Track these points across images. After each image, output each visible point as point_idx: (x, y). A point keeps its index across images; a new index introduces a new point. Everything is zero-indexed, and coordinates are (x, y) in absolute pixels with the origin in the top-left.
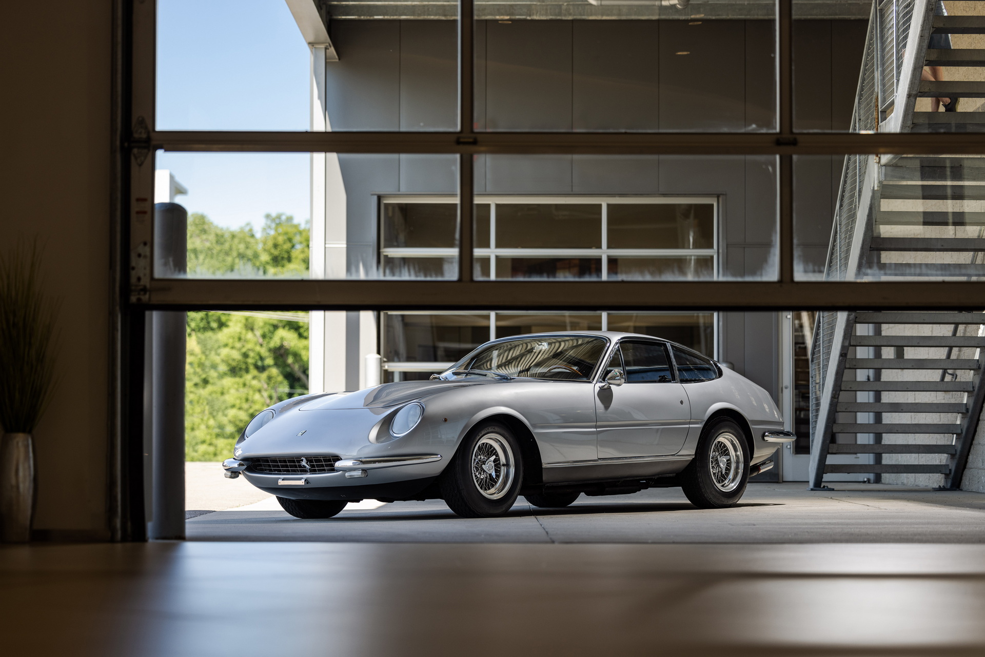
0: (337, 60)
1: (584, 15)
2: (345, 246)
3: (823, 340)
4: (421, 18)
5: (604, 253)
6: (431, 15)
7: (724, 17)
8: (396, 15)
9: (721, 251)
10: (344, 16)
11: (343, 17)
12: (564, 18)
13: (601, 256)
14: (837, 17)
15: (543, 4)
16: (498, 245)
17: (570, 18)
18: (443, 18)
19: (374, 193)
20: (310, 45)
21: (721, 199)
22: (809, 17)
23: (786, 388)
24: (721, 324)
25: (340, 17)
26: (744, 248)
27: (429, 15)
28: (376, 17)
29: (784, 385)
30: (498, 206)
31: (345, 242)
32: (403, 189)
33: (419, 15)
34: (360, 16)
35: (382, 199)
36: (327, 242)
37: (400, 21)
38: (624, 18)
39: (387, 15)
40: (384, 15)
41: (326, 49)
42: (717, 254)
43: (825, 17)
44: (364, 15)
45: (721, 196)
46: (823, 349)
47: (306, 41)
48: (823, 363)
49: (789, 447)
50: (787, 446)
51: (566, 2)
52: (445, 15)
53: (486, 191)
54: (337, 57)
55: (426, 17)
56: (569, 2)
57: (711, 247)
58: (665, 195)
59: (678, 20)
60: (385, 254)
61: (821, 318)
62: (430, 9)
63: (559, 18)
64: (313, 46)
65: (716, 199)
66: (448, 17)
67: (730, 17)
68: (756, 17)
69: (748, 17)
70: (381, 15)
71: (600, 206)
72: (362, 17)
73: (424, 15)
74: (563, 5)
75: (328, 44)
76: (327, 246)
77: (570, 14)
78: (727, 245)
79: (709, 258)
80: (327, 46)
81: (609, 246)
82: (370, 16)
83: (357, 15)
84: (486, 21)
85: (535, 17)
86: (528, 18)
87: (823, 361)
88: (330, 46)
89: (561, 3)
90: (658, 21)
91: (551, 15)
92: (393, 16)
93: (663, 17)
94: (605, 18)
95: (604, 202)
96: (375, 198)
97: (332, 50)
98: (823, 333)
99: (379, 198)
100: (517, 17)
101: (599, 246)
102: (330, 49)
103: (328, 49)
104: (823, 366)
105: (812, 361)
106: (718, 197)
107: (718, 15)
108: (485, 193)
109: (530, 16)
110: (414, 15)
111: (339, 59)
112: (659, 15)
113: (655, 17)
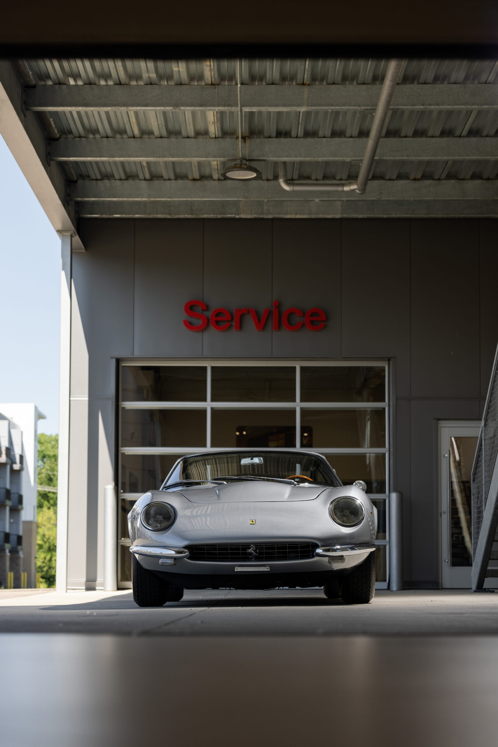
0: (84, 251)
1: (281, 214)
2: (87, 399)
3: (484, 460)
4: (151, 216)
5: (298, 405)
6: (159, 214)
7: (394, 216)
8: (131, 214)
9: (391, 404)
10: (89, 214)
11: (89, 216)
12: (266, 217)
13: (295, 408)
14: (484, 216)
15: (248, 200)
16: (213, 400)
17: (270, 217)
18: (169, 217)
19: (113, 356)
20: (58, 232)
21: (391, 363)
22: (462, 216)
23: (444, 513)
24: (391, 461)
25: (86, 216)
26: (410, 400)
27: (157, 214)
28: (115, 216)
29: (442, 511)
30: (213, 368)
31: (87, 396)
32: (137, 354)
33: (149, 214)
34: (102, 214)
35: (120, 363)
36: (71, 396)
37: (135, 219)
38: (313, 216)
39: (124, 214)
40: (121, 214)
41: (72, 236)
42: (388, 406)
43: (474, 216)
44: (105, 214)
45: (392, 359)
46: (485, 468)
47: (55, 229)
48: (485, 480)
49: (447, 560)
50: (445, 560)
51: (266, 198)
52: (170, 214)
53: (203, 355)
54: (83, 247)
55: (155, 215)
56: (269, 198)
57: (384, 400)
58: (346, 359)
59: (357, 219)
60: (123, 406)
61: (483, 441)
62: (158, 210)
63: (261, 216)
64: (61, 233)
65: (387, 362)
66: (173, 216)
67: (399, 215)
68: (419, 216)
69: (413, 216)
70: (118, 214)
71: (295, 368)
72: (104, 216)
73: (154, 214)
74: (264, 201)
75: (72, 232)
76: (71, 399)
77: (270, 214)
78: (396, 398)
79: (382, 409)
80: (72, 233)
81: (302, 400)
82: (111, 215)
83: (100, 214)
84: (204, 219)
85: (243, 216)
86: (237, 217)
87: (485, 478)
88: (76, 235)
89: (262, 199)
90: (341, 219)
91: (255, 214)
92: (129, 214)
93: (345, 216)
94: (298, 216)
95: (298, 365)
96: (114, 361)
97: (77, 238)
98: (485, 454)
99: (118, 361)
100: (228, 216)
101: (294, 400)
102: (75, 237)
103: (74, 237)
104: (485, 482)
105: (474, 480)
106: (389, 360)
107: (389, 214)
108: (202, 357)
109: (238, 215)
110: (145, 214)
111: (86, 250)
112: (342, 214)
113: (338, 216)
